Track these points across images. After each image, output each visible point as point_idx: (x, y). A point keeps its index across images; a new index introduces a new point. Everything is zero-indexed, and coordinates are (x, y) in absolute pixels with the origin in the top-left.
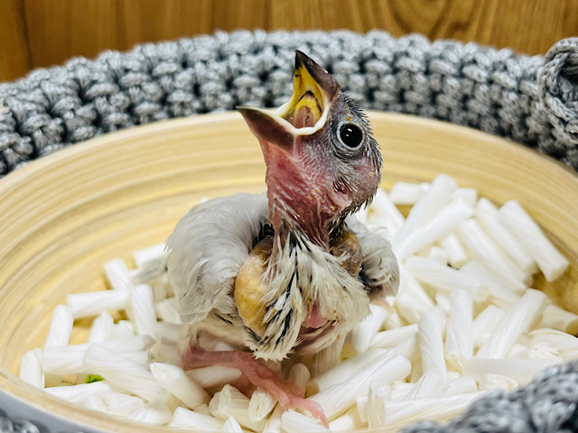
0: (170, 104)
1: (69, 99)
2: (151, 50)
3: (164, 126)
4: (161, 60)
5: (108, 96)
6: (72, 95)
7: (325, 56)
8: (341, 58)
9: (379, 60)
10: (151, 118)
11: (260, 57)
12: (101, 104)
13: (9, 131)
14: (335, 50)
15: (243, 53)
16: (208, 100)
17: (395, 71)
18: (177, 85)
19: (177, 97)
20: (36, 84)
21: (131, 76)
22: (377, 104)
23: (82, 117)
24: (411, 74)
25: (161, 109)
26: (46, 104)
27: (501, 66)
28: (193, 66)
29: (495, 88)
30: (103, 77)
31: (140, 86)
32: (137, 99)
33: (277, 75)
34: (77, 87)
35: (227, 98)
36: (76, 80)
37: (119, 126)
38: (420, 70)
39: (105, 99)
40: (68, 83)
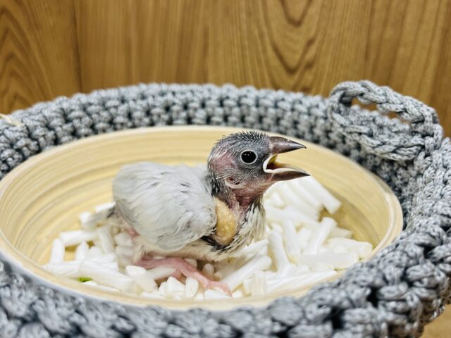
0: (115, 124)
1: (59, 120)
2: (103, 93)
3: (111, 135)
4: (109, 99)
5: (80, 118)
6: (60, 117)
7: (201, 97)
8: (209, 99)
9: (230, 99)
10: (104, 131)
11: (165, 97)
12: (76, 123)
13: (25, 137)
15: (155, 95)
16: (137, 122)
18: (119, 112)
19: (119, 119)
20: (39, 111)
21: (93, 107)
22: (230, 124)
23: (66, 130)
24: (248, 107)
25: (110, 127)
26: (46, 122)
27: (298, 102)
28: (128, 102)
29: (296, 113)
30: (77, 108)
31: (98, 113)
32: (97, 120)
34: (63, 113)
35: (147, 120)
36: (62, 109)
37: (86, 135)
38: (253, 105)
39: (79, 120)
40: (58, 110)
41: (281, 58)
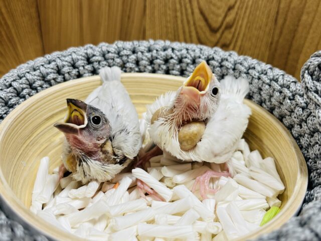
0: (126, 68)
1: (82, 61)
4: (124, 49)
5: (99, 62)
6: (84, 60)
7: (193, 55)
8: (199, 57)
9: (215, 60)
11: (166, 52)
12: (96, 65)
13: (54, 73)
14: (198, 53)
15: (159, 50)
16: (142, 68)
17: (221, 66)
18: (129, 60)
19: (129, 65)
20: (70, 53)
21: (110, 55)
23: (87, 69)
24: (227, 69)
26: (72, 62)
28: (137, 53)
30: (98, 54)
31: (113, 59)
33: (172, 61)
34: (86, 56)
35: (150, 68)
36: (86, 54)
38: (231, 67)
39: (97, 63)
40: (84, 54)
41: (206, 20)
